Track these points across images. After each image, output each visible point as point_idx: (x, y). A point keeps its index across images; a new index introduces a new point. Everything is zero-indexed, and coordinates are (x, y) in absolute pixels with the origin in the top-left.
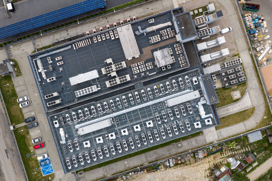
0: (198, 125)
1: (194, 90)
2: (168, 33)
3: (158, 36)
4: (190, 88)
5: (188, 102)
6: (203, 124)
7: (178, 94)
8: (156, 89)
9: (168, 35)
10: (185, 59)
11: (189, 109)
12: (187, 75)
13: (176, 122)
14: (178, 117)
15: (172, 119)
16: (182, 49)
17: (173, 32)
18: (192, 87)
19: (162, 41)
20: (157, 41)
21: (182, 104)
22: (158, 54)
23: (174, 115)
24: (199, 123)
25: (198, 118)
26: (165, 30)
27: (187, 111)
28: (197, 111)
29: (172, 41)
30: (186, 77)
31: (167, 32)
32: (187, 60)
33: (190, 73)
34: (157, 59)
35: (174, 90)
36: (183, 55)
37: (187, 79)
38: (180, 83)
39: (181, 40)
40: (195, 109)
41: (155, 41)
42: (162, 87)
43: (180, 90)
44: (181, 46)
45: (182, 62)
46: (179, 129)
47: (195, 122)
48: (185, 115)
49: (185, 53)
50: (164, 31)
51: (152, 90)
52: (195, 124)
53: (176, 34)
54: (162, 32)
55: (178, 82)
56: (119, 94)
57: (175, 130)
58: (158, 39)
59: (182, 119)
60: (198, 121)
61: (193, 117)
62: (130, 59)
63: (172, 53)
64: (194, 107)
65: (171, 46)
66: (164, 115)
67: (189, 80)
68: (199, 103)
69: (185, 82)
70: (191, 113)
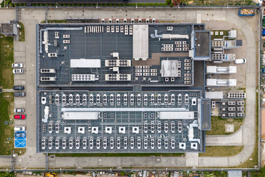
0: (183, 145)
1: (190, 111)
2: (182, 46)
3: (171, 46)
4: (186, 107)
5: (181, 120)
6: (188, 146)
7: (173, 109)
8: (153, 98)
9: (182, 47)
10: (191, 77)
11: (179, 127)
12: (187, 93)
13: (163, 136)
14: (166, 132)
15: (159, 132)
16: (191, 66)
17: (188, 46)
18: (189, 106)
19: (174, 51)
20: (170, 50)
21: (174, 120)
22: (166, 64)
23: (163, 129)
24: (185, 144)
25: (185, 139)
26: (181, 42)
27: (177, 128)
28: (186, 132)
29: (184, 55)
30: (187, 95)
31: (182, 44)
32: (193, 79)
33: (191, 92)
34: (163, 68)
35: (170, 104)
36: (191, 72)
37: (187, 98)
38: (179, 99)
39: (193, 57)
40: (185, 130)
41: (167, 50)
42: (159, 97)
43: (176, 106)
44: (191, 63)
45: (187, 79)
46: (163, 144)
47: (181, 142)
48: (173, 132)
49: (193, 71)
50: (179, 43)
51: (149, 97)
52: (180, 144)
53: (190, 49)
54: (177, 43)
55: (176, 97)
56: (115, 90)
57: (158, 143)
58: (171, 49)
59: (169, 135)
60: (184, 142)
61: (180, 137)
62: (137, 59)
63: (180, 67)
64: (185, 127)
65: (181, 60)
66: (153, 126)
67: (188, 99)
68: (191, 125)
69: (183, 100)
70: (180, 132)
